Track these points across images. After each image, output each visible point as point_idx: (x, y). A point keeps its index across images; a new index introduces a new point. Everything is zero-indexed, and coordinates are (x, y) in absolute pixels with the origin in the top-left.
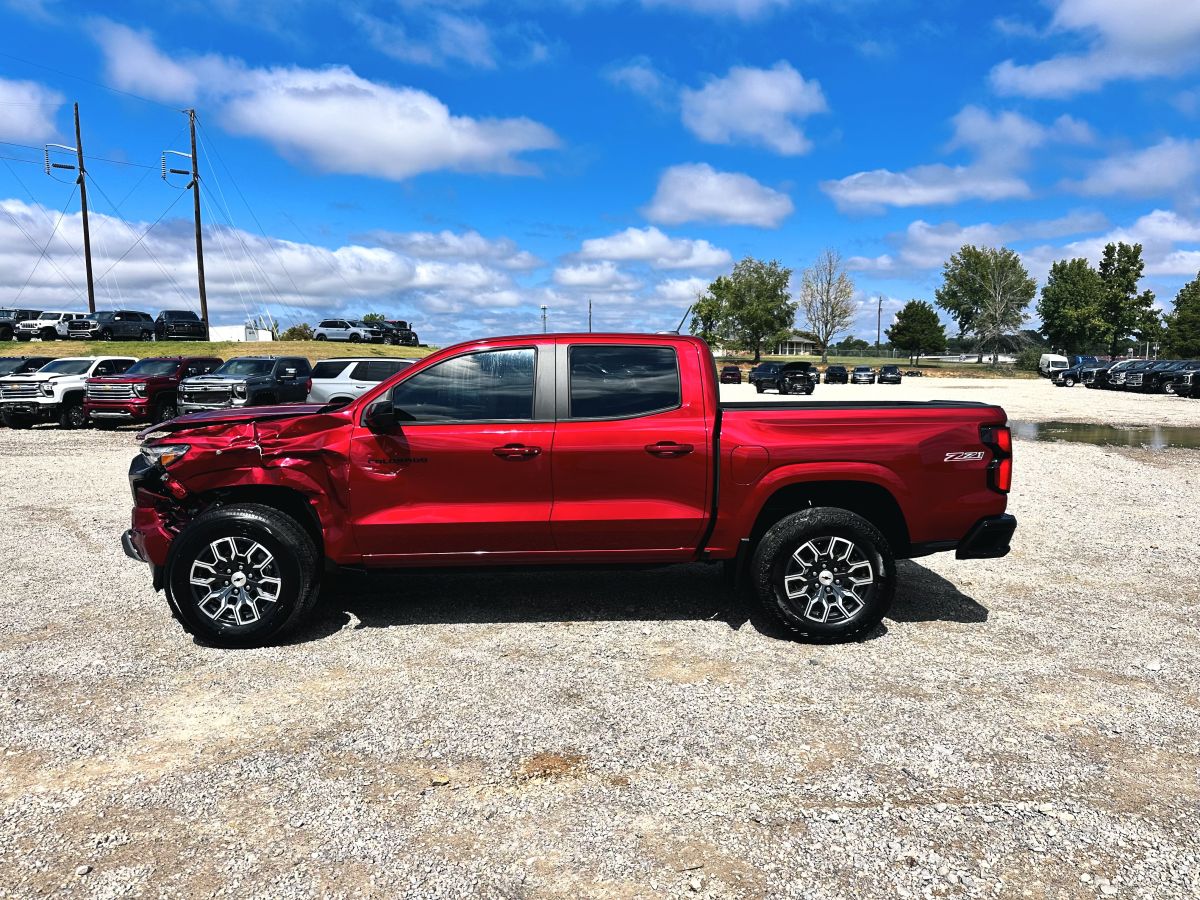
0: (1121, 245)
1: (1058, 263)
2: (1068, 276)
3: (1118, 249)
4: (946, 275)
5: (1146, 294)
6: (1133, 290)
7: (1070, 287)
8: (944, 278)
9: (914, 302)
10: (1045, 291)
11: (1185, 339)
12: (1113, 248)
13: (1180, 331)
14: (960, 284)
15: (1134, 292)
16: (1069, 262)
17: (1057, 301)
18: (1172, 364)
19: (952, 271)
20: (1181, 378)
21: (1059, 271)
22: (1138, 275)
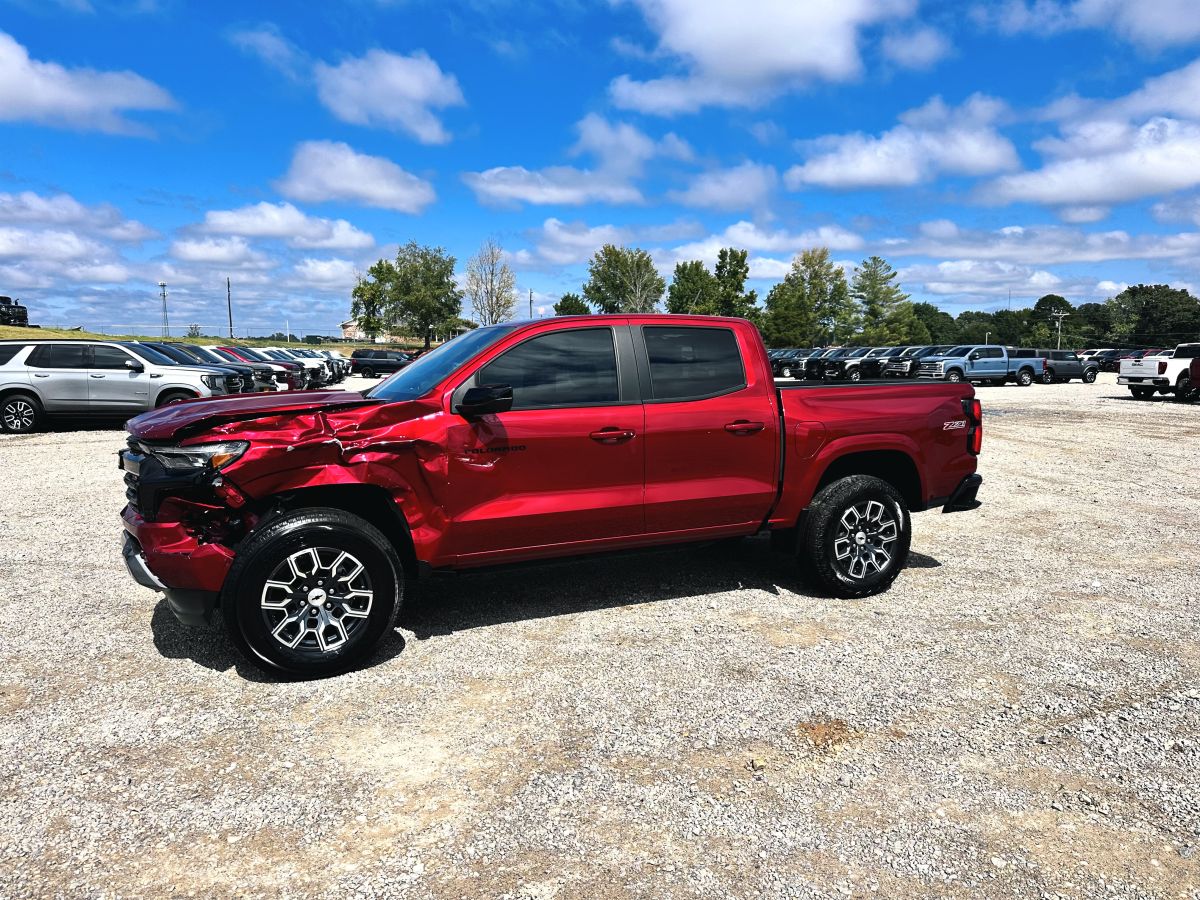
0: (731, 250)
1: (681, 264)
2: (689, 274)
3: (729, 253)
4: (591, 271)
5: (752, 293)
6: (740, 288)
7: (691, 285)
8: (589, 274)
9: (569, 296)
10: (671, 288)
11: (779, 332)
12: (726, 253)
13: (776, 325)
14: (604, 280)
15: (742, 291)
16: (689, 264)
17: (681, 298)
18: (786, 352)
19: (596, 267)
20: (797, 364)
21: (681, 271)
22: (745, 277)
